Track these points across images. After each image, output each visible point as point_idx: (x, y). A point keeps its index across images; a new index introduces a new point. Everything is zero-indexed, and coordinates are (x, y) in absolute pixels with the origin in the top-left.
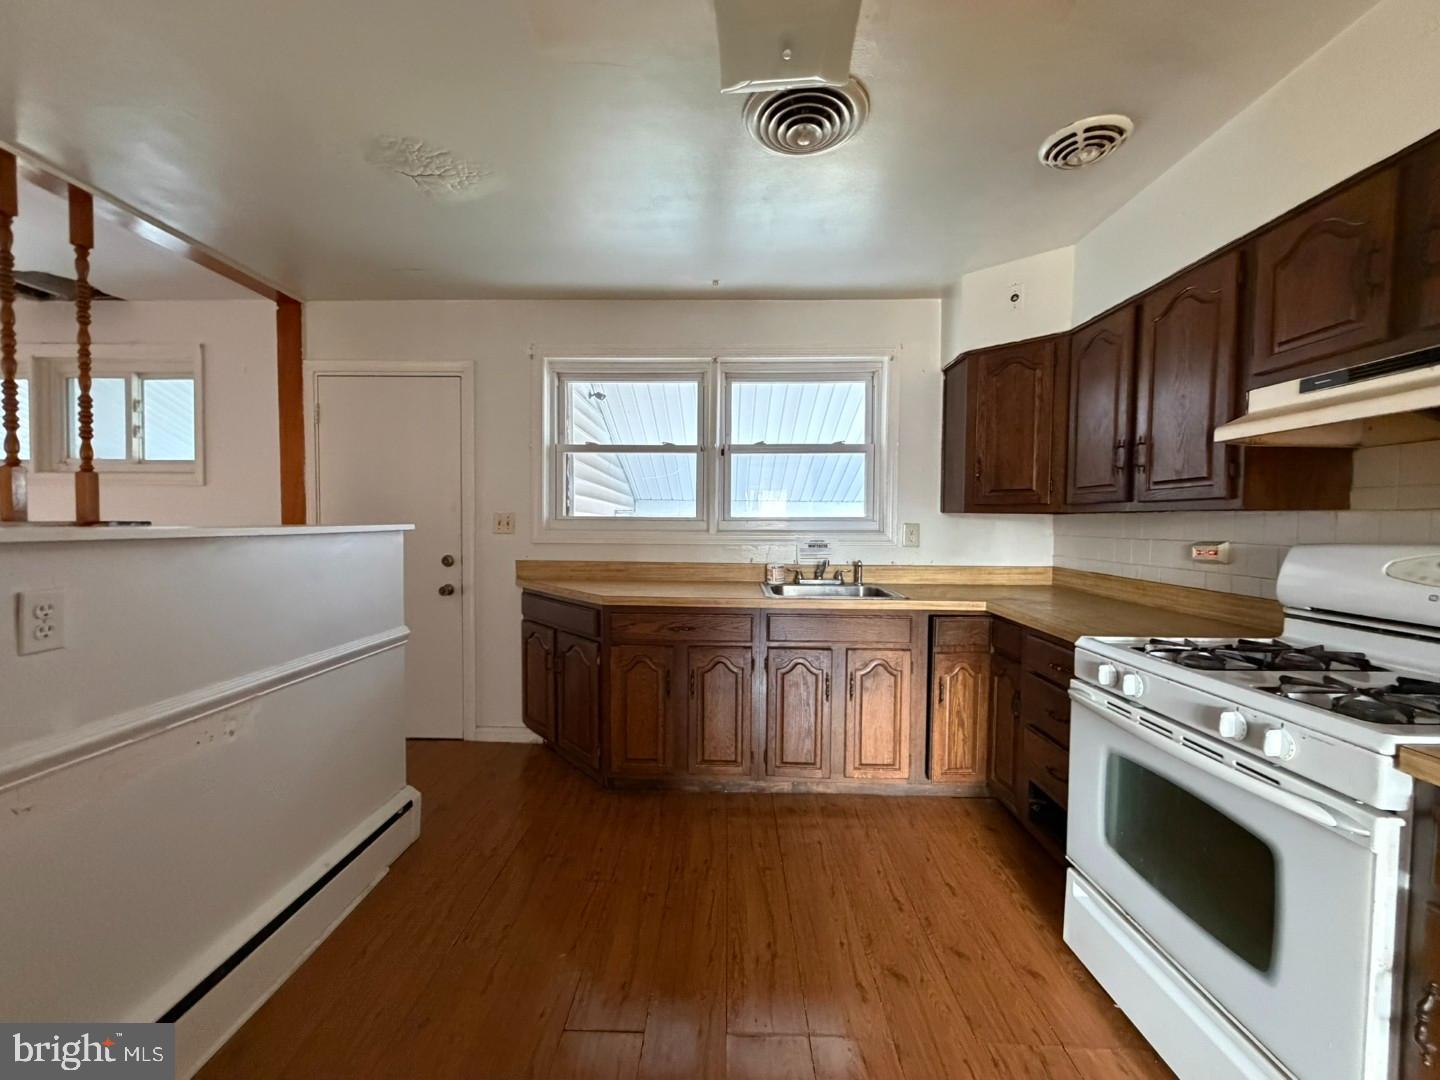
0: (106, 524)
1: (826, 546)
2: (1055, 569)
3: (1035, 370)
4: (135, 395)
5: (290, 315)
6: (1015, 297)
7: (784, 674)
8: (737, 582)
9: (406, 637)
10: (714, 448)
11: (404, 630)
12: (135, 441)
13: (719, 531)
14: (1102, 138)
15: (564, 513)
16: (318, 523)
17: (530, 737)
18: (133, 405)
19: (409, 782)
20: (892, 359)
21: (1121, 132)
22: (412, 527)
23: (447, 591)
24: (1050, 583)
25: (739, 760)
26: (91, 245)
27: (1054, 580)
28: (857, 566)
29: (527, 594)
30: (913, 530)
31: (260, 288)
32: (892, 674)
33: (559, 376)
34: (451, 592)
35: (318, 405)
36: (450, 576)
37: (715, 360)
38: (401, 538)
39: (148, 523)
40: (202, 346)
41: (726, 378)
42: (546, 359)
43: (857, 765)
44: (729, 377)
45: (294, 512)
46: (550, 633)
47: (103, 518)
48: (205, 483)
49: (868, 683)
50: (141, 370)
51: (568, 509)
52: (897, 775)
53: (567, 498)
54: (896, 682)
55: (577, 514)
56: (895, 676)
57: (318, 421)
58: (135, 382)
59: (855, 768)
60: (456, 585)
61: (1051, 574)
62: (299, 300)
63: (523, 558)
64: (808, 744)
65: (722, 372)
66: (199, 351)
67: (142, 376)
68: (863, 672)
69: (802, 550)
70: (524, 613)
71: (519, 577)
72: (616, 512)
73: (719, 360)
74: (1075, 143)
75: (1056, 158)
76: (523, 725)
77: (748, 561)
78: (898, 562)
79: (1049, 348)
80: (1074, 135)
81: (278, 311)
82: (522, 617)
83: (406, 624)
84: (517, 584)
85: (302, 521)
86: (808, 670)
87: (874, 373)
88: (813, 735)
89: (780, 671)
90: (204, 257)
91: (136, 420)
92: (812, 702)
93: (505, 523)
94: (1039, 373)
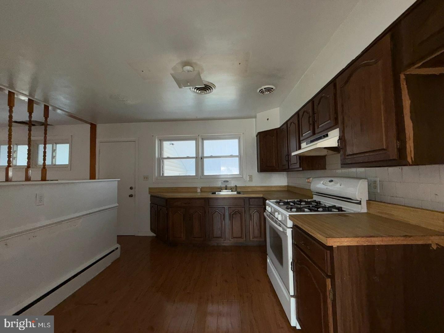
0: (48, 180)
1: (228, 182)
2: (288, 186)
3: (272, 137)
4: (54, 148)
5: (93, 128)
6: (268, 119)
7: (213, 214)
8: (206, 192)
9: (117, 206)
10: (199, 157)
11: (117, 205)
12: (54, 160)
13: (201, 178)
14: (269, 90)
15: (162, 175)
16: (99, 179)
17: (153, 234)
18: (54, 151)
19: (117, 243)
20: (243, 134)
21: (272, 89)
22: (119, 179)
23: (131, 196)
24: (287, 190)
25: (202, 237)
26: (48, 117)
27: (287, 189)
28: (236, 186)
29: (151, 196)
30: (251, 177)
31: (86, 122)
32: (240, 213)
33: (160, 140)
34: (132, 196)
35: (100, 150)
36: (131, 192)
37: (199, 135)
38: (117, 182)
39: (57, 180)
40: (71, 136)
41: (202, 139)
42: (157, 136)
43: (232, 238)
44: (203, 139)
45: (93, 176)
46: (157, 206)
47: (47, 179)
48: (71, 170)
49: (234, 216)
50: (56, 142)
51: (163, 174)
52: (242, 240)
53: (163, 171)
54: (241, 216)
55: (165, 175)
56: (241, 214)
57: (99, 154)
58: (55, 145)
59: (231, 238)
60: (133, 194)
61: (287, 187)
62: (95, 124)
63: (150, 187)
64: (219, 232)
65: (201, 138)
66: (71, 137)
67: (56, 143)
68: (233, 213)
69: (222, 183)
70: (151, 201)
71: (149, 192)
72: (180, 174)
73: (200, 135)
74: (263, 91)
75: (261, 93)
76: (150, 231)
77: (208, 186)
78: (247, 185)
79: (275, 132)
80: (262, 89)
81: (91, 127)
82: (150, 202)
83: (118, 203)
84: (149, 194)
85: (95, 179)
86: (219, 213)
87: (240, 137)
88: (221, 230)
89: (212, 214)
90: (71, 116)
91: (54, 155)
92: (220, 221)
93: (146, 178)
94: (273, 137)
